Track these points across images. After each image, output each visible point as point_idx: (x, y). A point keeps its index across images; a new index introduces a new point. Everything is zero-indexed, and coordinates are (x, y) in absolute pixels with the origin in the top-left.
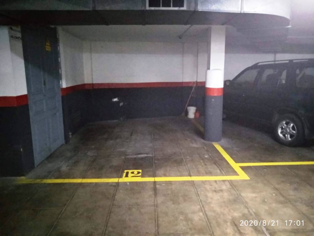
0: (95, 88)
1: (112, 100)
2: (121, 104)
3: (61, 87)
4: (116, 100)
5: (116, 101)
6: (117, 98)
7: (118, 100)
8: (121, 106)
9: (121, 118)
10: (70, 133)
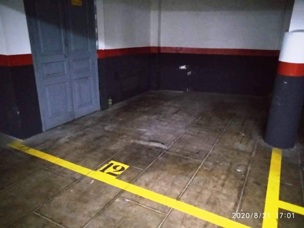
0: (162, 51)
1: (179, 67)
2: (189, 73)
3: (97, 49)
4: (183, 67)
5: (183, 69)
6: (185, 66)
7: (186, 68)
8: (189, 75)
9: (187, 89)
10: (110, 100)
